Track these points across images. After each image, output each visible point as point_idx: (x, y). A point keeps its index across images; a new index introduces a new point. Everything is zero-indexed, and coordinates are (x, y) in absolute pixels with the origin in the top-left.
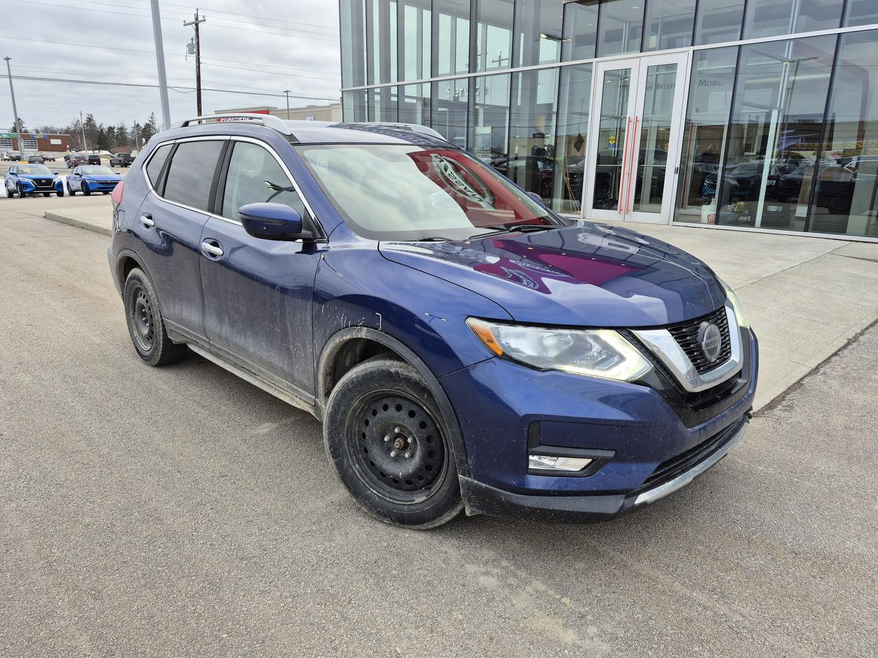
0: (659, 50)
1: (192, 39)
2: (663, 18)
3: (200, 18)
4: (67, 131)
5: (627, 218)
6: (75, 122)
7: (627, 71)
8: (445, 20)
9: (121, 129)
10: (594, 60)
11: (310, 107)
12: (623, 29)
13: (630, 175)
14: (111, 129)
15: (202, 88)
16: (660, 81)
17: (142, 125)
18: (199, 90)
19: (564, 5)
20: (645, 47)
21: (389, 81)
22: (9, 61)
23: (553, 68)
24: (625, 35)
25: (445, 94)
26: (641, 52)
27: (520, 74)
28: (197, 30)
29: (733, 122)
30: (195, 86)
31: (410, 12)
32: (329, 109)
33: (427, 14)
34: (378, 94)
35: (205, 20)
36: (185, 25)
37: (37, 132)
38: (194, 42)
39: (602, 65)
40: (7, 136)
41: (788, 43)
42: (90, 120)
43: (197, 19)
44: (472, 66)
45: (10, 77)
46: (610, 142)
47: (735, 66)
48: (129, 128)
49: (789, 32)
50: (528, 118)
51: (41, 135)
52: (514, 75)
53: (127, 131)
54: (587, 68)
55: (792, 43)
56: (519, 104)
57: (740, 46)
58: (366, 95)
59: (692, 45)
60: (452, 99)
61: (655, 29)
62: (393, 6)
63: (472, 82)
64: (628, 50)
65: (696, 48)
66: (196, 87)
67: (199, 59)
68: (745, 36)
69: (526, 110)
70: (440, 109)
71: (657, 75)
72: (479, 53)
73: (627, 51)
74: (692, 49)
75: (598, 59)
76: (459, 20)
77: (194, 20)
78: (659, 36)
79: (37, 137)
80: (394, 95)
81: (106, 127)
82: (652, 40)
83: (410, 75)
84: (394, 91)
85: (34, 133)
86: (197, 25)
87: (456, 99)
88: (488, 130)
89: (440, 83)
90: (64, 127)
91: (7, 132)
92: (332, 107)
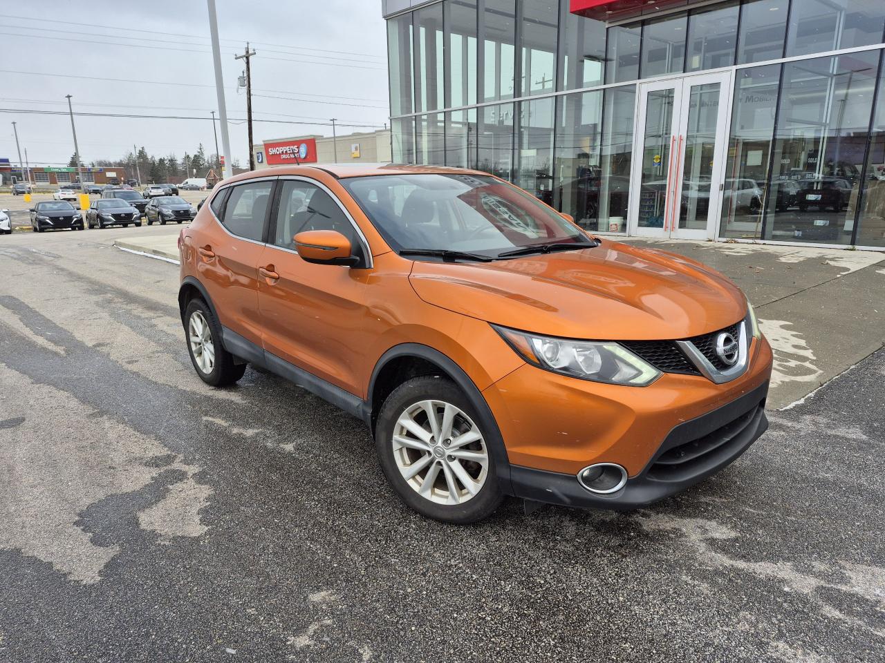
0: (703, 69)
1: (243, 72)
2: (706, 38)
3: (250, 52)
4: (120, 164)
5: (673, 235)
6: (128, 157)
7: (671, 91)
8: (490, 46)
9: (171, 161)
10: (638, 82)
11: (354, 134)
12: (666, 48)
13: (675, 194)
14: (162, 161)
15: (253, 118)
16: (704, 100)
17: (192, 156)
18: (250, 121)
19: (607, 29)
20: (688, 68)
21: (436, 108)
22: (71, 98)
23: (597, 90)
24: (669, 54)
25: (490, 118)
26: (684, 72)
27: (565, 97)
28: (248, 63)
29: (777, 137)
30: (247, 117)
31: (456, 40)
32: (374, 135)
33: (472, 42)
34: (424, 120)
35: (255, 53)
36: (236, 58)
37: (93, 165)
38: (245, 75)
39: (645, 87)
40: (64, 170)
41: (832, 59)
42: (142, 154)
43: (247, 52)
44: (517, 91)
45: (71, 113)
46: (655, 161)
47: (778, 83)
48: (179, 160)
49: (834, 47)
50: (572, 139)
51: (97, 168)
52: (559, 99)
53: (178, 162)
54: (631, 90)
55: (837, 58)
56: (564, 125)
57: (783, 63)
58: (414, 122)
59: (735, 64)
60: (497, 123)
61: (698, 49)
62: (439, 34)
63: (518, 106)
64: (671, 70)
65: (739, 67)
67: (250, 91)
68: (787, 54)
69: (570, 131)
70: (486, 133)
71: (701, 94)
72: (523, 75)
73: (671, 72)
74: (735, 68)
75: (641, 81)
76: (503, 45)
77: (244, 53)
78: (702, 56)
79: (94, 171)
80: (440, 122)
81: (157, 159)
82: (695, 61)
83: (456, 101)
84: (441, 117)
85: (90, 167)
86: (247, 58)
87: (501, 122)
88: (533, 153)
89: (485, 108)
90: (118, 161)
91: (66, 166)
92: (377, 133)
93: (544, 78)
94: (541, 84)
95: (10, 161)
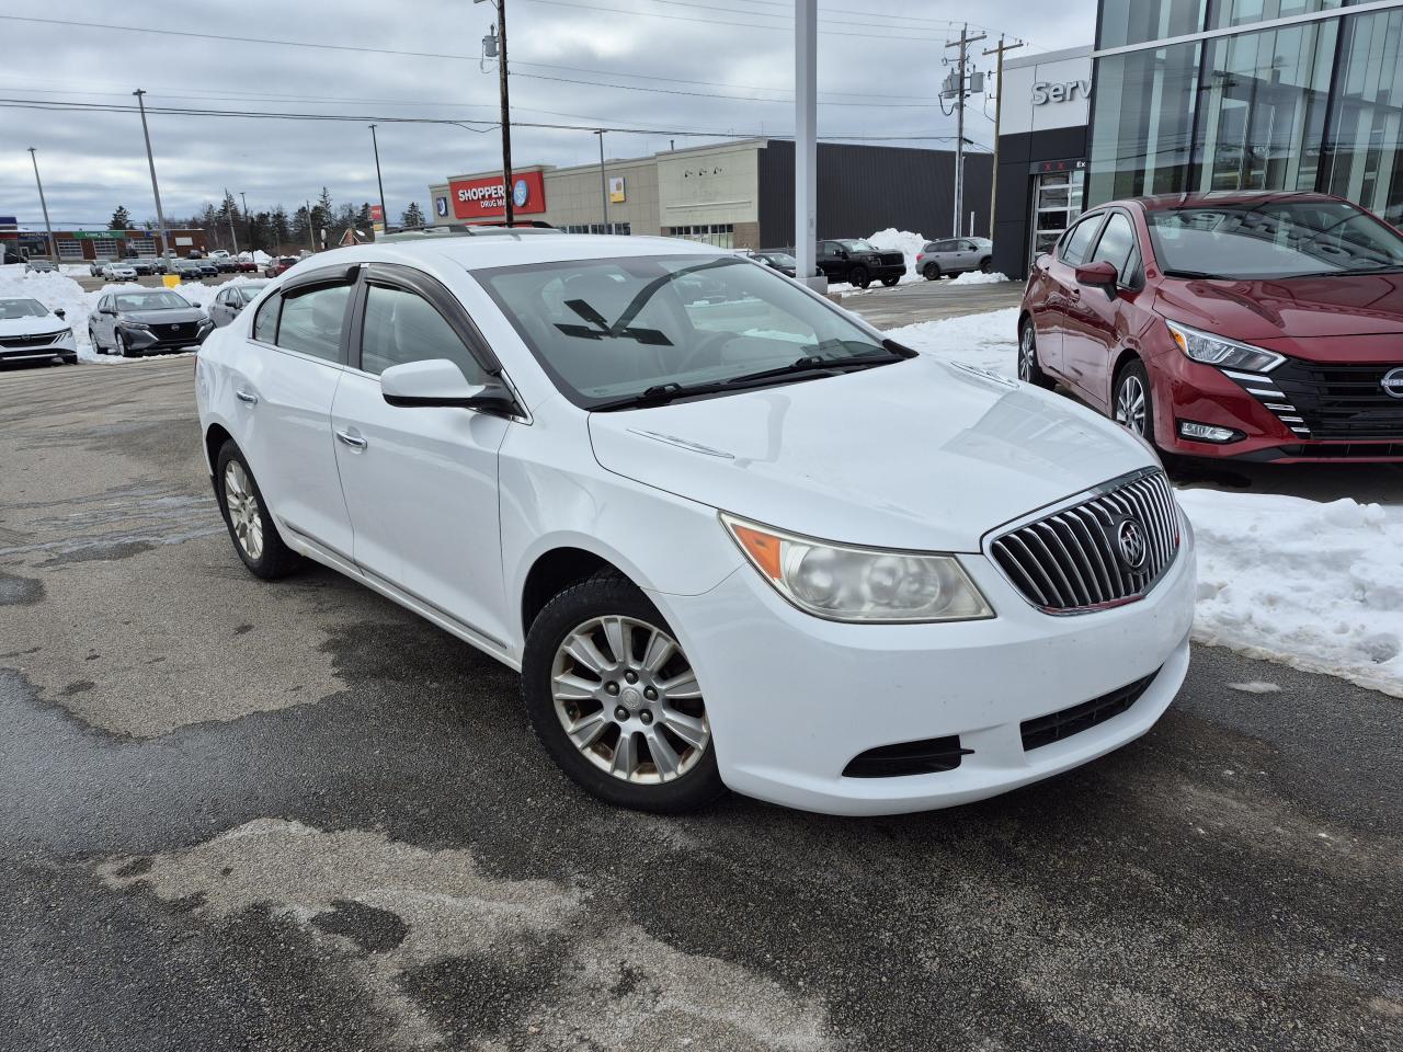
4: (194, 224)
6: (206, 211)
14: (263, 217)
18: (506, 124)
30: (499, 118)
32: (652, 162)
37: (150, 226)
40: (104, 236)
42: (228, 205)
48: (291, 218)
51: (158, 230)
53: (288, 219)
66: (500, 120)
79: (155, 235)
81: (255, 214)
85: (144, 229)
90: (190, 218)
91: (106, 228)
92: (658, 158)
93: (1001, 43)
94: (996, 55)
95: (18, 220)
